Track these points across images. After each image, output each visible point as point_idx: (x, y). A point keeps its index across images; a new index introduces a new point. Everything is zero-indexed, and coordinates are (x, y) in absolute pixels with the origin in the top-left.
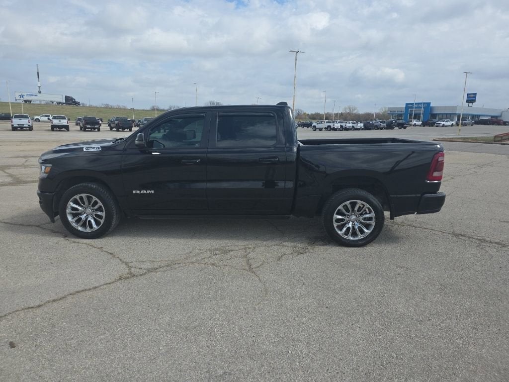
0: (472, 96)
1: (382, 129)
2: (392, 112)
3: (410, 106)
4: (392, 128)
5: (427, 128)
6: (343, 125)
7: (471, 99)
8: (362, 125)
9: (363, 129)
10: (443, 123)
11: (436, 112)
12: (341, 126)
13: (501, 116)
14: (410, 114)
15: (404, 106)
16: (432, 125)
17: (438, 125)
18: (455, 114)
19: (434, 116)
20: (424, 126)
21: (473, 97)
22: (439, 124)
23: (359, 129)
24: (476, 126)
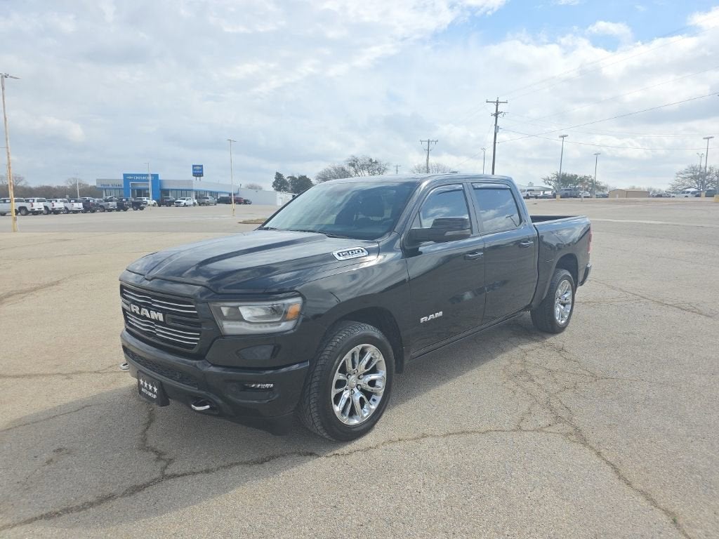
0: (198, 168)
1: (110, 210)
2: (104, 185)
3: (130, 178)
4: (125, 210)
5: (164, 208)
6: (49, 205)
7: (198, 172)
8: (80, 205)
9: (83, 212)
10: (184, 201)
11: (166, 187)
12: (46, 207)
13: (238, 194)
14: (132, 190)
15: (122, 178)
16: (170, 204)
17: (178, 204)
18: (191, 190)
19: (166, 192)
20: (160, 206)
21: (200, 170)
22: (180, 202)
23: (75, 212)
24: (219, 205)
